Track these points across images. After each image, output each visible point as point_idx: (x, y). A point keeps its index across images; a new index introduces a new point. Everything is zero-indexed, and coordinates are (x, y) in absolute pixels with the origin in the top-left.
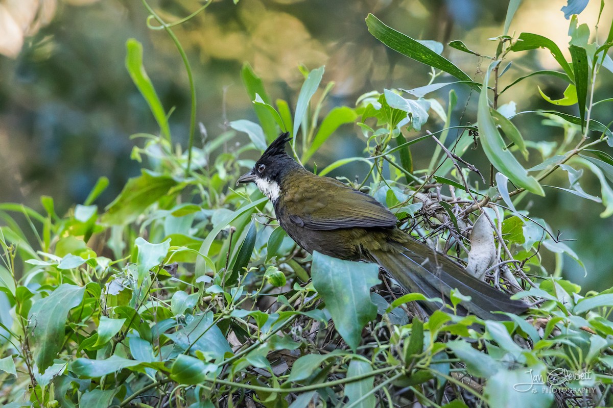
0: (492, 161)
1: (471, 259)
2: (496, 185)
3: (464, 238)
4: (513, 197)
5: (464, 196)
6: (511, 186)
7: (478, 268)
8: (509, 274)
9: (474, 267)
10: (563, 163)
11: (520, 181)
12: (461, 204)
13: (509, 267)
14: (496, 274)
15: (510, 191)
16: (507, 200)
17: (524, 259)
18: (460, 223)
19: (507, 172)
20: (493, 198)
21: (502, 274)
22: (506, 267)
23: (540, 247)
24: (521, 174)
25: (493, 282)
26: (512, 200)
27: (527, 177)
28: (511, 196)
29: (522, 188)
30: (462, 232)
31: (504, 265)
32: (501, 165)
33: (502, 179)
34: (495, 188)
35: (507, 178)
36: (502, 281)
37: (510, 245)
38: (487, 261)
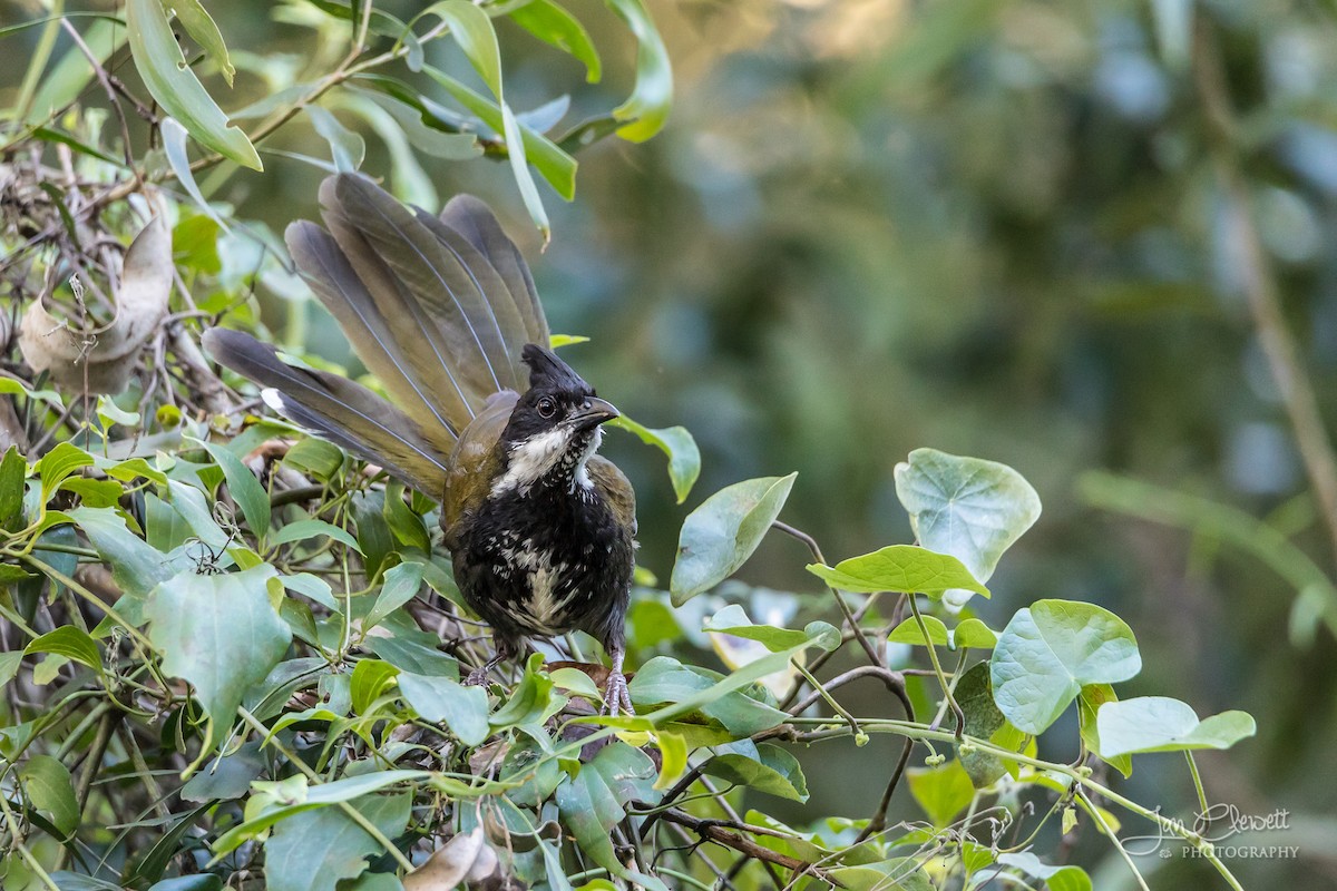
0: (154, 92)
1: (123, 310)
2: (161, 145)
3: (91, 264)
4: (199, 174)
5: (92, 171)
6: (195, 149)
7: (134, 330)
8: (187, 342)
9: (127, 325)
10: (310, 102)
11: (212, 137)
12: (85, 188)
13: (187, 327)
14: (157, 343)
15: (191, 159)
16: (188, 181)
17: (219, 310)
18: (82, 230)
19: (185, 118)
20: (156, 174)
21: (171, 342)
22: (178, 328)
23: (255, 285)
24: (217, 122)
25: (153, 359)
26: (199, 182)
27: (227, 129)
28: (194, 172)
29: (220, 156)
30: (85, 250)
31: (175, 323)
32: (172, 100)
33: (174, 133)
34: (160, 153)
35: (185, 131)
36: (172, 359)
37: (191, 279)
38: (153, 317)
